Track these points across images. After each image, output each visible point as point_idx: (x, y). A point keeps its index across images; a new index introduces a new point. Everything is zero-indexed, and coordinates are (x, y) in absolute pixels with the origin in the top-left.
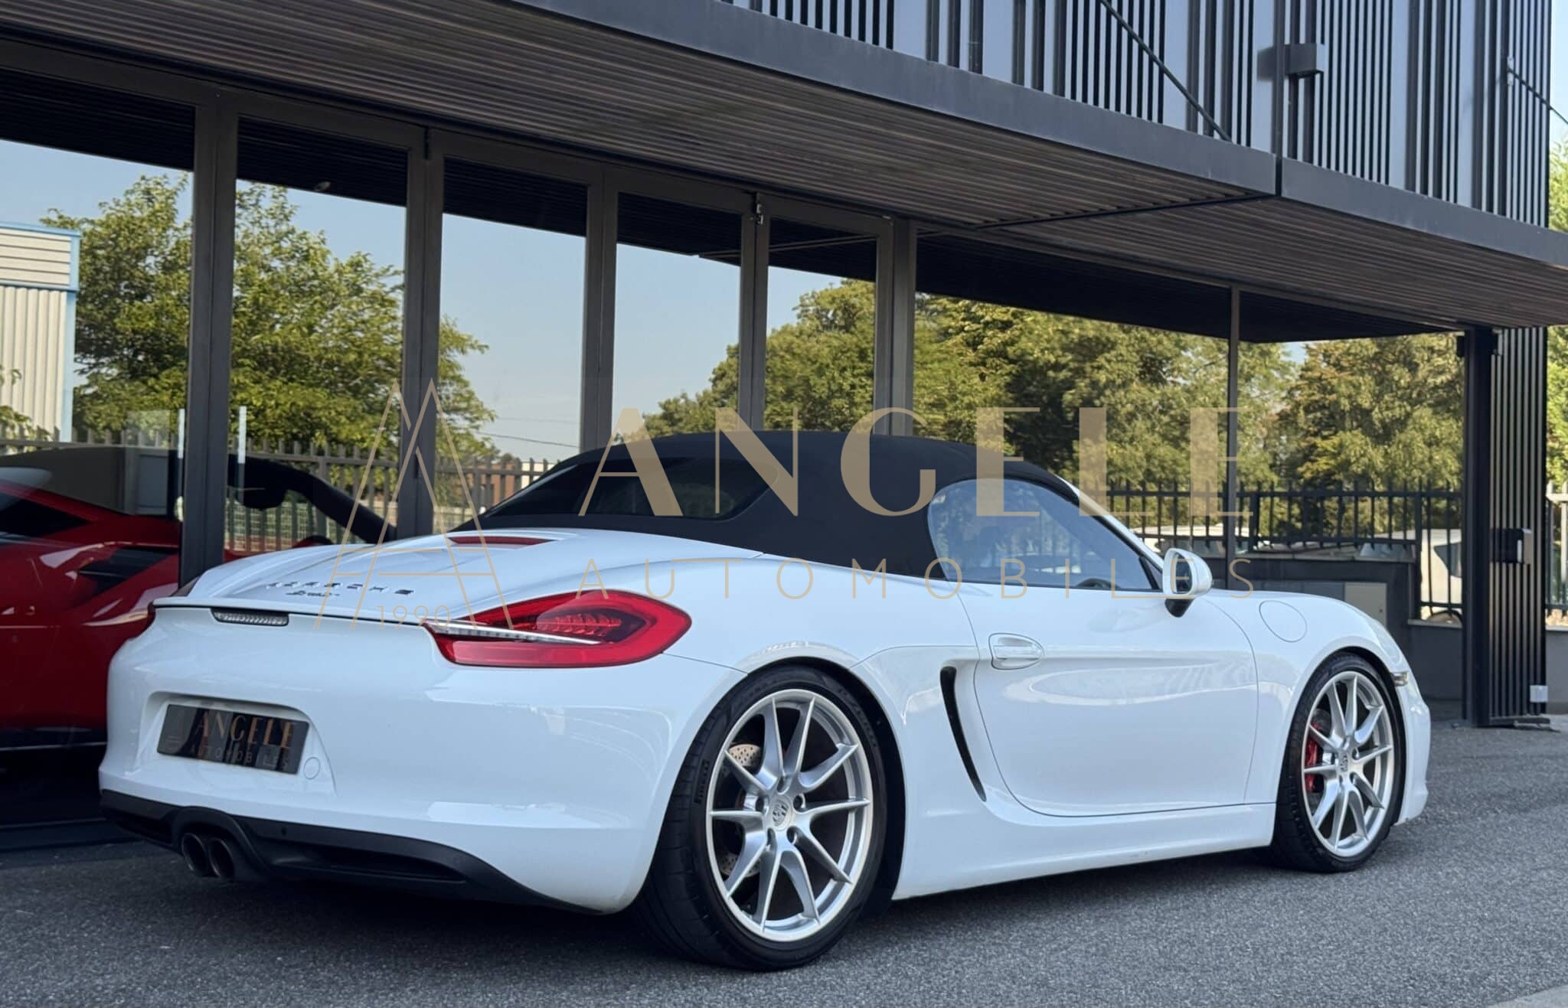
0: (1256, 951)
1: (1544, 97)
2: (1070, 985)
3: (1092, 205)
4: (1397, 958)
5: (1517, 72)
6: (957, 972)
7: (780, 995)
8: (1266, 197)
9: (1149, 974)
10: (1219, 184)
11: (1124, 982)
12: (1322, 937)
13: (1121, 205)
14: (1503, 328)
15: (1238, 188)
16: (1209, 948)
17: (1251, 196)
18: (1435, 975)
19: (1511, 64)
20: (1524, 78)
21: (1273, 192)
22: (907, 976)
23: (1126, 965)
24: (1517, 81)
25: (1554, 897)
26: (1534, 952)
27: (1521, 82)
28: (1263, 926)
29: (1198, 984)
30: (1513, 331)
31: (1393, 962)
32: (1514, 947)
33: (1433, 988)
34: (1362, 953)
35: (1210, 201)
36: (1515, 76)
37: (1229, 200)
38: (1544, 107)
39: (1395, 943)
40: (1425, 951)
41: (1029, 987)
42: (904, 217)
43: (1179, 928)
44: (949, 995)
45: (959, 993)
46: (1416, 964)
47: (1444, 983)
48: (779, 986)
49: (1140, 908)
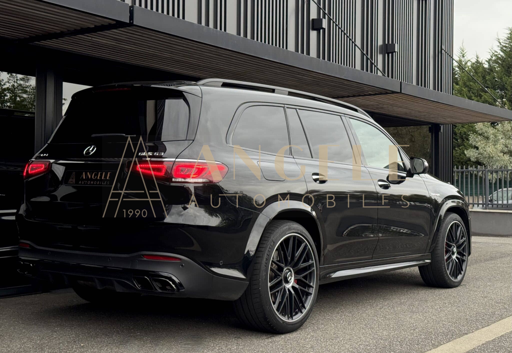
0: (432, 307)
1: (452, 56)
2: (392, 317)
4: (469, 308)
5: (445, 50)
6: (361, 315)
7: (321, 322)
8: (398, 93)
9: (409, 314)
10: (386, 90)
11: (405, 316)
12: (446, 303)
14: (442, 124)
15: (390, 91)
16: (419, 307)
17: (393, 92)
18: (482, 312)
19: (443, 47)
20: (446, 51)
21: (399, 91)
22: (348, 316)
23: (402, 312)
24: (445, 52)
25: (496, 290)
26: (502, 305)
27: (446, 52)
28: (428, 300)
29: (425, 316)
30: (444, 125)
31: (469, 309)
32: (497, 305)
33: (484, 316)
34: (459, 307)
35: (381, 94)
36: (444, 51)
38: (452, 58)
39: (466, 304)
40: (474, 306)
41: (382, 318)
43: (407, 301)
44: (364, 321)
45: (366, 321)
46: (475, 310)
47: (486, 315)
48: (318, 320)
49: (392, 296)
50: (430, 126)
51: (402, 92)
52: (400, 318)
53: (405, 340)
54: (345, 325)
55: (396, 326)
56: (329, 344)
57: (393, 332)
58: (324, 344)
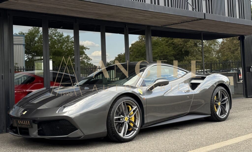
3: (177, 22)
8: (203, 19)
10: (195, 18)
13: (182, 22)
15: (199, 18)
17: (201, 19)
31: (224, 132)
35: (195, 20)
37: (197, 20)
42: (149, 26)
43: (193, 129)
46: (228, 132)
47: (231, 135)
50: (239, 37)
51: (206, 18)
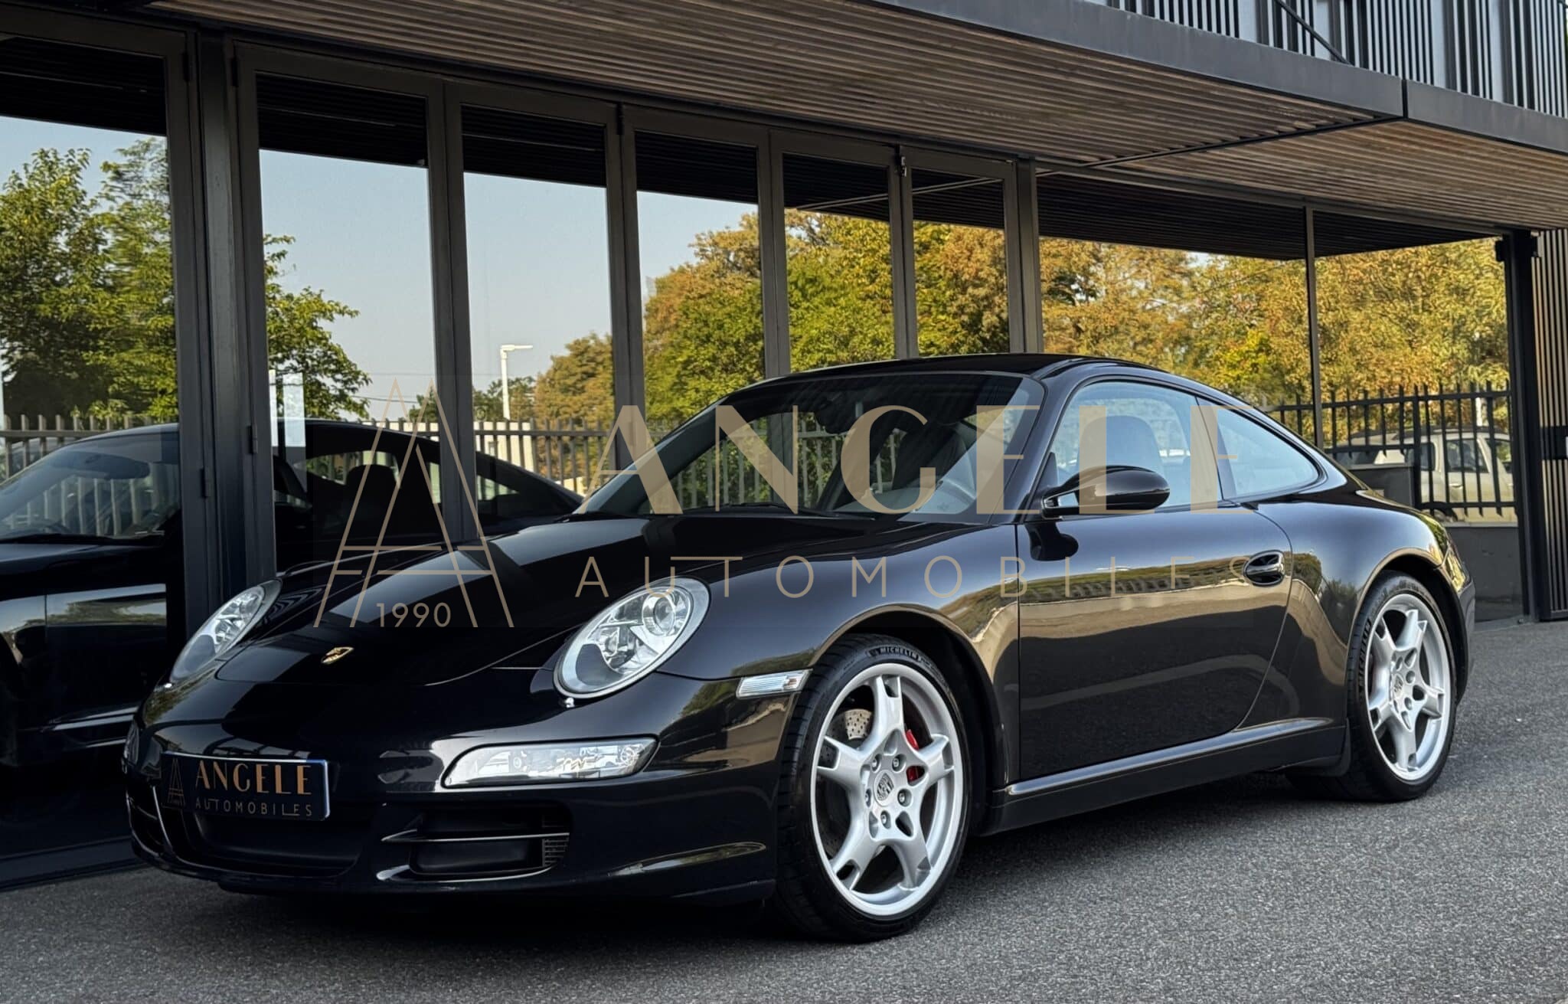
2: (1437, 876)
3: (1212, 135)
8: (1398, 118)
10: (1352, 109)
11: (1482, 870)
13: (1247, 134)
14: (1539, 230)
15: (1371, 112)
17: (1380, 118)
21: (1401, 114)
23: (1468, 856)
29: (1549, 867)
30: (1548, 233)
35: (1337, 126)
41: (1402, 881)
42: (1025, 160)
48: (1177, 896)
50: (1501, 239)
51: (1411, 116)
52: (1463, 876)
53: (1495, 948)
54: (1272, 908)
55: (1455, 903)
56: (1227, 975)
57: (1448, 923)
58: (1210, 977)
